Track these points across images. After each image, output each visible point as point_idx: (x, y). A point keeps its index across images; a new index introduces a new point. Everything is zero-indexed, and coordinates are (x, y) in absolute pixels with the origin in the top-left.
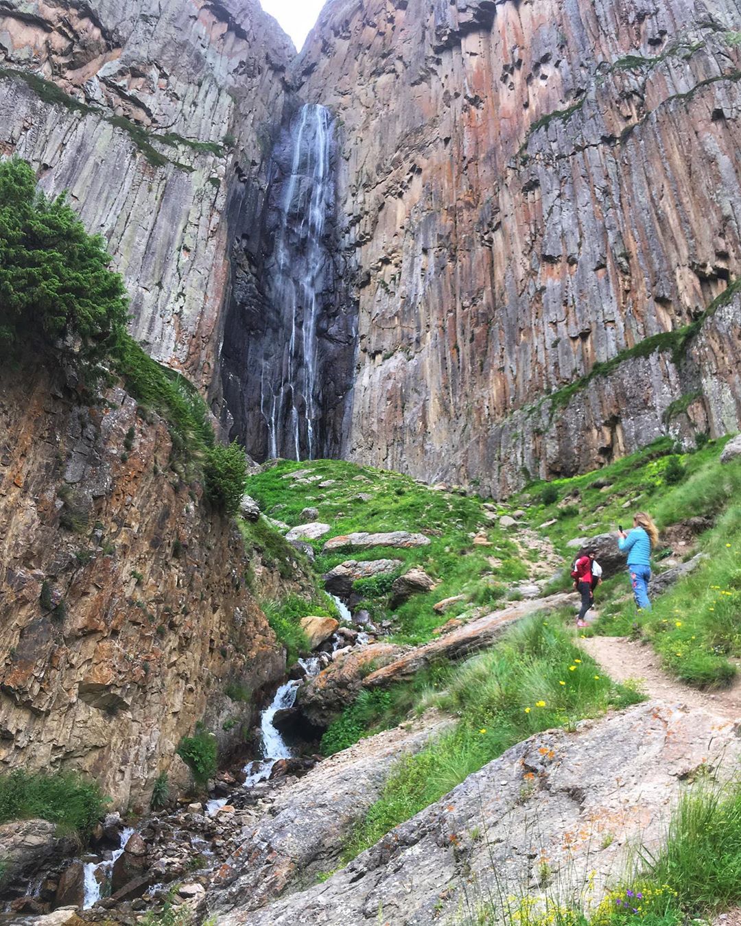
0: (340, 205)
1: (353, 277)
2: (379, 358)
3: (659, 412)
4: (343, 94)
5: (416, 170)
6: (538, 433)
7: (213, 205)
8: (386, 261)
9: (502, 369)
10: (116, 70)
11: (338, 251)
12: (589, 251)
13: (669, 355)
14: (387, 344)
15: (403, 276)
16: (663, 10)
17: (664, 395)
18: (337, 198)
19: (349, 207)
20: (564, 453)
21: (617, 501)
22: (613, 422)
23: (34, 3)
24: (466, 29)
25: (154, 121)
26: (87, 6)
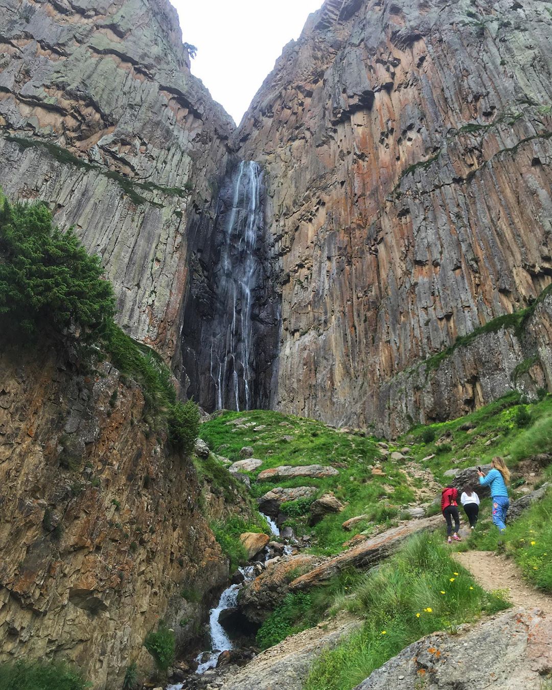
0: (267, 228)
1: (278, 277)
2: (297, 334)
3: (508, 373)
4: (269, 154)
5: (321, 203)
6: (417, 389)
7: (177, 230)
8: (301, 266)
9: (389, 342)
10: (110, 140)
11: (266, 259)
12: (448, 257)
13: (512, 330)
14: (303, 325)
15: (314, 276)
16: (492, 92)
17: (511, 360)
18: (265, 223)
19: (274, 229)
20: (438, 403)
21: (480, 440)
22: (474, 380)
23: (55, 97)
24: (354, 109)
25: (137, 174)
26: (91, 98)
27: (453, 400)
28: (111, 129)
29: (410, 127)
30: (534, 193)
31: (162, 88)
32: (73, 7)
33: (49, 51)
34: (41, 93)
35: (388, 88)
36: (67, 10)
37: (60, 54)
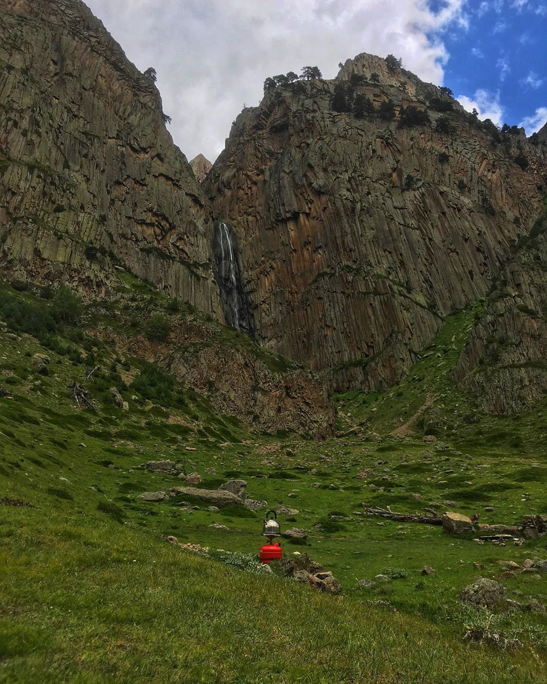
0: (241, 274)
1: (250, 305)
2: (266, 340)
3: (360, 381)
4: (233, 220)
5: (272, 267)
6: (330, 380)
7: (217, 294)
8: (264, 302)
9: (315, 356)
10: (176, 239)
11: (243, 293)
12: (339, 327)
13: (361, 368)
14: (269, 335)
15: (272, 309)
16: (357, 250)
17: (361, 378)
18: (240, 271)
19: (245, 275)
20: (338, 386)
21: (354, 404)
22: (350, 381)
23: (149, 218)
24: (289, 219)
25: (189, 257)
26: (165, 216)
27: (343, 386)
28: (173, 231)
29: (320, 247)
30: (370, 317)
31: (187, 194)
32: (141, 148)
33: (138, 185)
34: (144, 216)
35: (308, 215)
36: (138, 151)
37: (143, 185)
